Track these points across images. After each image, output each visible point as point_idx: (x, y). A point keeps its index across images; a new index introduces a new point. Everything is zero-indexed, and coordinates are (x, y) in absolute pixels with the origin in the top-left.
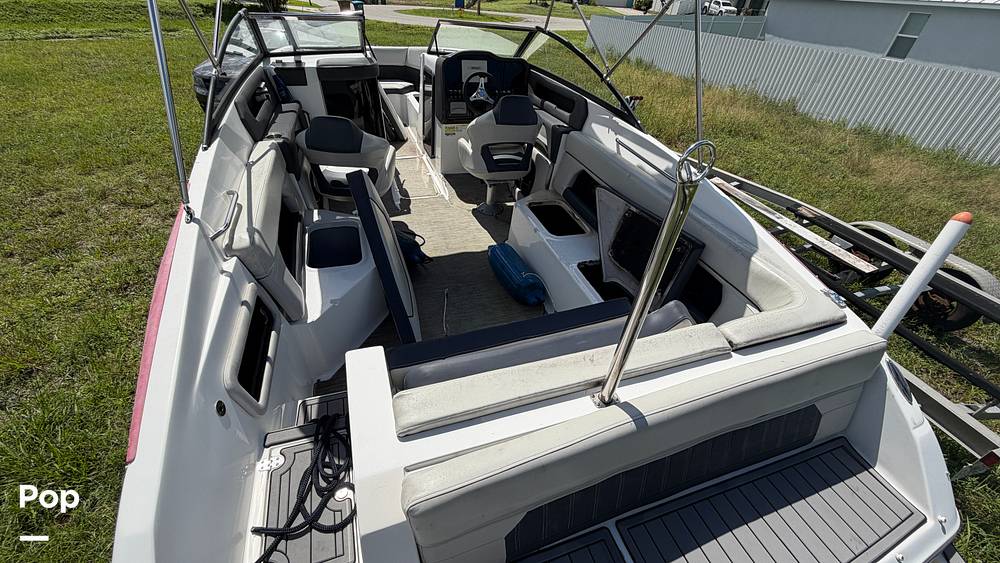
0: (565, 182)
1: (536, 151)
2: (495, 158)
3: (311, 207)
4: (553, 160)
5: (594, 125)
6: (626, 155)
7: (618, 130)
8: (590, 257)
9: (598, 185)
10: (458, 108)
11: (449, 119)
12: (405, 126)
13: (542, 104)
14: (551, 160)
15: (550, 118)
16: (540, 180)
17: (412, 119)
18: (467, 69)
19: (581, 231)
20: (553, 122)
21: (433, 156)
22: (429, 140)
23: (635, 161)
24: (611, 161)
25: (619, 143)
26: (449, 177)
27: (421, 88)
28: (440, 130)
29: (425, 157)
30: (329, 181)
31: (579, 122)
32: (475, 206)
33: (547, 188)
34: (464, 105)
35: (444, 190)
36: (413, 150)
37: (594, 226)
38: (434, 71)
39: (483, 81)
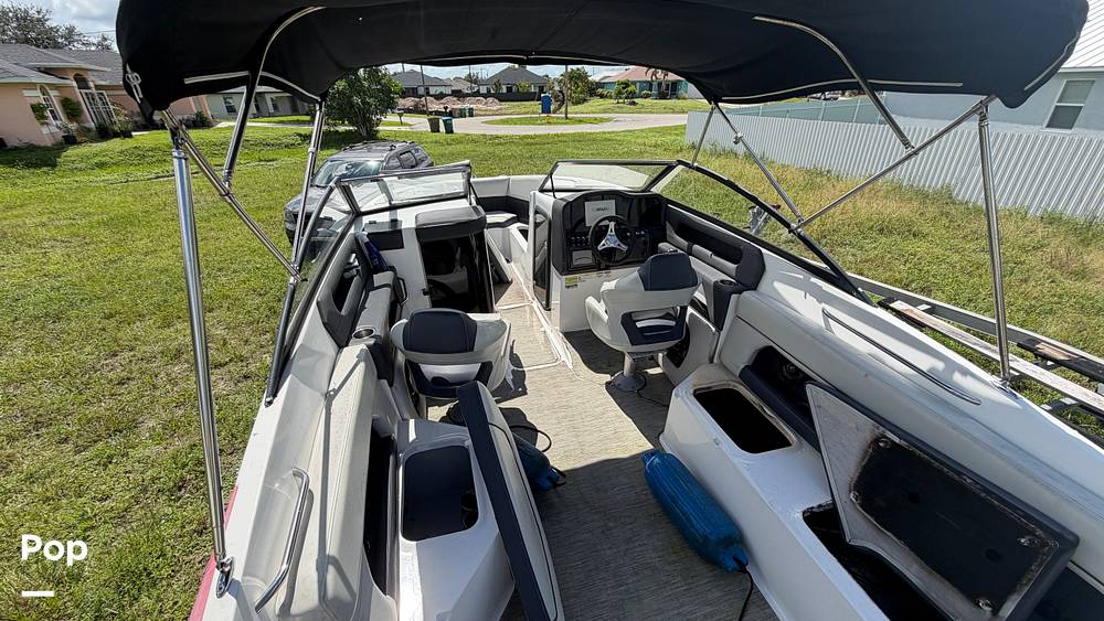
0: (741, 358)
1: (690, 310)
2: (639, 325)
3: (406, 416)
4: (719, 326)
5: (776, 284)
6: (840, 334)
7: (823, 297)
8: (819, 499)
9: (808, 379)
10: (582, 257)
11: (568, 269)
12: (508, 261)
13: (690, 248)
14: (715, 324)
15: (709, 270)
16: (698, 349)
17: (515, 253)
18: (593, 214)
19: (782, 442)
20: (714, 276)
21: (547, 307)
23: (863, 347)
24: (821, 341)
25: (827, 315)
26: (570, 336)
27: (531, 219)
28: (557, 281)
29: (536, 304)
30: (430, 379)
31: (751, 276)
32: (608, 378)
33: (711, 361)
34: (589, 253)
35: (568, 356)
36: (521, 295)
38: (550, 214)
39: (612, 225)
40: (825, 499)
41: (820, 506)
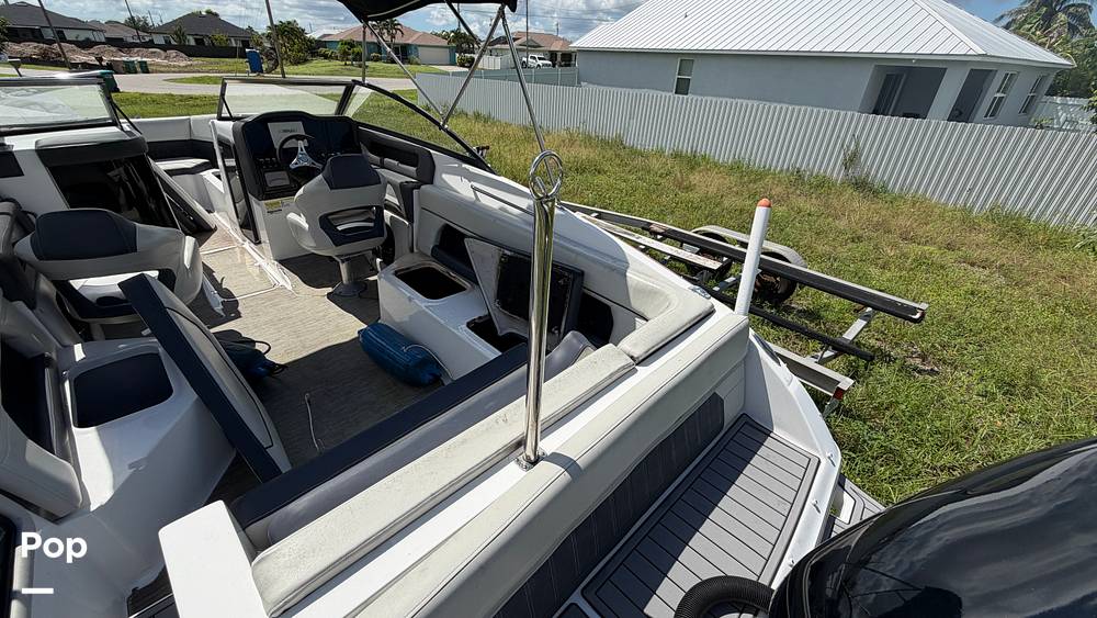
0: (430, 240)
1: (387, 214)
2: (340, 228)
4: (410, 219)
5: (444, 176)
6: (485, 200)
7: (471, 177)
8: (477, 313)
9: (464, 236)
10: (276, 179)
11: (266, 193)
12: (209, 212)
13: (382, 162)
14: (408, 220)
15: (395, 175)
16: (401, 244)
17: (216, 201)
18: (277, 133)
19: (461, 289)
20: (400, 179)
21: (257, 241)
22: (248, 224)
23: (496, 205)
24: (471, 208)
25: (475, 189)
26: (286, 263)
27: (220, 163)
28: (259, 209)
29: (248, 245)
31: (428, 174)
32: (330, 290)
33: (412, 251)
34: (284, 174)
35: (285, 280)
36: (228, 239)
37: (473, 280)
38: (232, 139)
39: (301, 144)
40: (484, 313)
41: (480, 318)
